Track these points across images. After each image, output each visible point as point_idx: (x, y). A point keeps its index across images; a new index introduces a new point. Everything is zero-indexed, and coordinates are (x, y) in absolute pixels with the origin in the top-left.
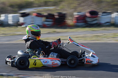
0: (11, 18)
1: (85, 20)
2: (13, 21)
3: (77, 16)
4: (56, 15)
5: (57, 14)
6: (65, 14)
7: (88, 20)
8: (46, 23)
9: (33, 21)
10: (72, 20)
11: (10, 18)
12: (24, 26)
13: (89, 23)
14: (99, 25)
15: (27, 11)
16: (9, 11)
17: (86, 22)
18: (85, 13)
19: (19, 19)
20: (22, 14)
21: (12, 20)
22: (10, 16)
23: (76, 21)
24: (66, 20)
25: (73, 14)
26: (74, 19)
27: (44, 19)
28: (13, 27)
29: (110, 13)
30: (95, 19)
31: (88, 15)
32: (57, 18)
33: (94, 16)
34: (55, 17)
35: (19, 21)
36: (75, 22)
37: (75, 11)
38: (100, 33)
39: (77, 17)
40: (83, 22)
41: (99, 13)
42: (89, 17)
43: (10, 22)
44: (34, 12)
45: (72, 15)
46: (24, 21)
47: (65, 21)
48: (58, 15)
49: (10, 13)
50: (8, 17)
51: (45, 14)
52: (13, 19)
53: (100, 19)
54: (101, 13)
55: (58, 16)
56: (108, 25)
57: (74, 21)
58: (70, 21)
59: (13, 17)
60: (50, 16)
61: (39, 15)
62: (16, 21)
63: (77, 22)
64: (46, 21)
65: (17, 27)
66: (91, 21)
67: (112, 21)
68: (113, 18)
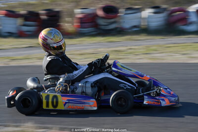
1: (95, 22)
3: (80, 16)
4: (43, 15)
5: (44, 12)
6: (58, 12)
7: (101, 22)
8: (25, 29)
10: (72, 23)
13: (103, 27)
14: (120, 32)
17: (96, 26)
18: (96, 9)
23: (79, 24)
24: (61, 24)
25: (73, 12)
26: (75, 20)
27: (20, 21)
29: (139, 10)
30: (112, 20)
31: (100, 13)
32: (44, 20)
33: (110, 15)
34: (40, 18)
36: (78, 26)
37: (77, 6)
38: (122, 46)
39: (81, 18)
40: (92, 27)
41: (119, 10)
42: (103, 18)
45: (72, 15)
47: (59, 25)
48: (47, 15)
51: (23, 12)
53: (121, 21)
54: (124, 10)
56: (136, 31)
57: (75, 24)
58: (68, 25)
60: (32, 16)
61: (11, 14)
63: (81, 27)
64: (24, 25)
66: (105, 24)
67: (142, 24)
68: (144, 19)
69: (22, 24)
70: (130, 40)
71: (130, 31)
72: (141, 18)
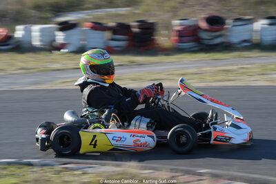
0: (38, 34)
1: (196, 35)
2: (41, 41)
3: (179, 28)
4: (135, 27)
5: (136, 24)
6: (152, 24)
7: (204, 35)
8: (114, 43)
9: (84, 40)
10: (169, 37)
11: (36, 33)
12: (67, 50)
13: (206, 42)
14: (227, 47)
15: (70, 17)
16: (32, 19)
17: (198, 40)
18: (197, 20)
19: (55, 36)
20: (61, 24)
21: (38, 38)
22: (36, 29)
23: (177, 38)
24: (156, 37)
25: (170, 23)
26: (174, 33)
27: (108, 34)
28: (43, 53)
29: (251, 21)
30: (218, 33)
31: (203, 25)
32: (136, 34)
33: (215, 27)
34: (131, 31)
35: (54, 41)
36: (176, 40)
37: (174, 17)
38: (232, 65)
39: (179, 31)
40: (193, 41)
41: (227, 21)
42: (206, 30)
43: (36, 42)
44: (86, 20)
45: (168, 26)
46: (65, 39)
47: (153, 40)
49: (36, 23)
50: (30, 31)
51: (112, 24)
52: (41, 36)
53: (228, 34)
54: (232, 21)
55: (139, 28)
56: (246, 46)
57: (173, 38)
58: (164, 39)
59: (42, 31)
60: (122, 29)
61: (98, 26)
62: (48, 39)
63: (180, 42)
64: (113, 40)
65: (51, 53)
66: (209, 38)
67: (254, 38)
68: (256, 31)
69: (110, 38)
70: (240, 57)
71: (238, 46)
72: (252, 30)
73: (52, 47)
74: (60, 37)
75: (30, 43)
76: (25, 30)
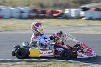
0: (74, 12)
9: (92, 15)
12: (85, 19)
16: (72, 6)
19: (80, 13)
20: (83, 8)
21: (74, 14)
22: (73, 10)
35: (80, 15)
44: (93, 7)
46: (84, 14)
50: (71, 11)
59: (75, 11)
62: (77, 14)
65: (79, 20)
73: (79, 17)
74: (82, 13)
75: (71, 16)
76: (69, 10)
